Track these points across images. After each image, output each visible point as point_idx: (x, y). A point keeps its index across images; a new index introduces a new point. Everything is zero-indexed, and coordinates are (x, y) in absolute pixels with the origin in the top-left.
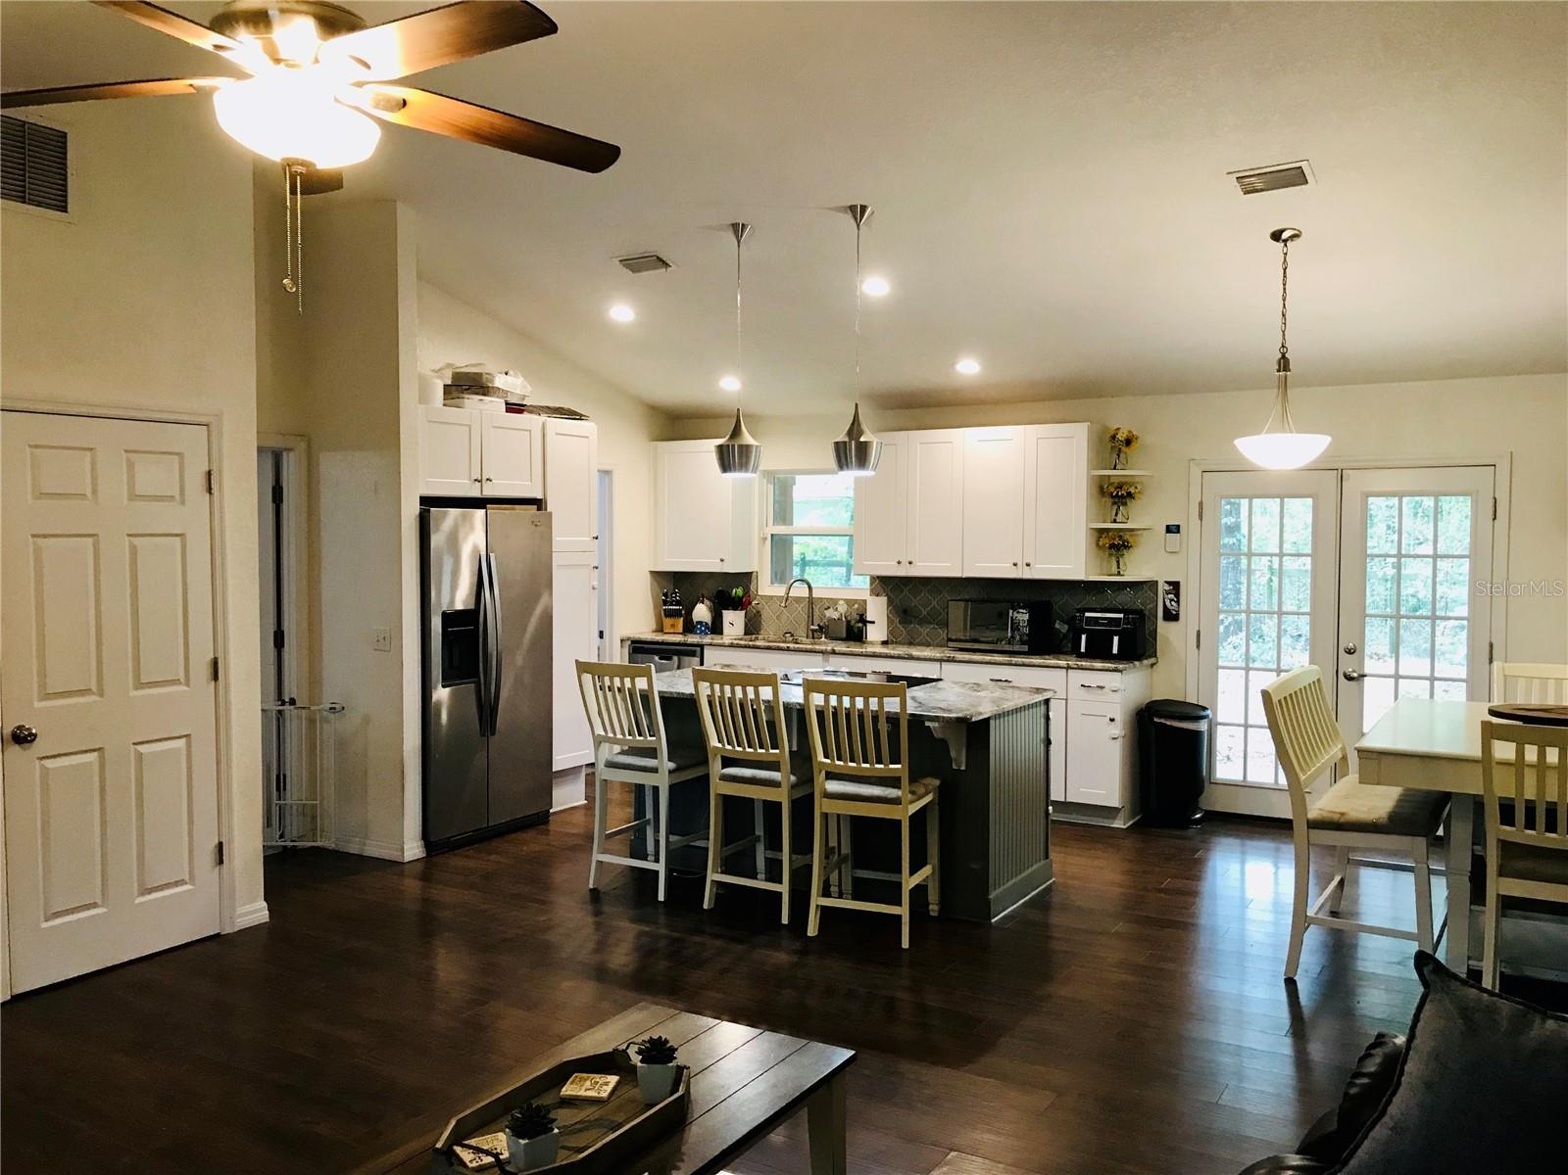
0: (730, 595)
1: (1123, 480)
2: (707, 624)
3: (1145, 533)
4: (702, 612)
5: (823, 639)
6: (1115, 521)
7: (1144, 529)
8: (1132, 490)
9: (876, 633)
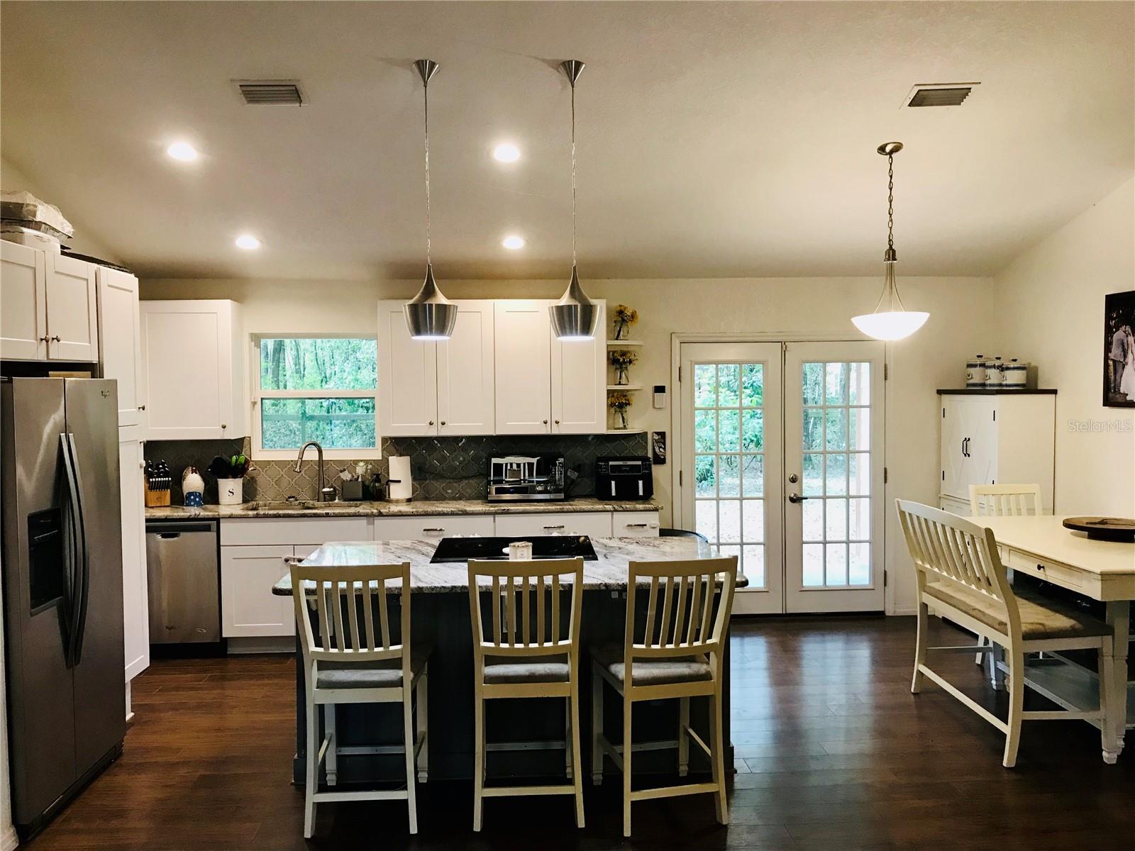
0: (230, 463)
1: (625, 349)
2: (200, 494)
3: (636, 393)
4: (193, 482)
5: (337, 501)
6: (620, 384)
7: (636, 390)
8: (632, 357)
9: (400, 491)
